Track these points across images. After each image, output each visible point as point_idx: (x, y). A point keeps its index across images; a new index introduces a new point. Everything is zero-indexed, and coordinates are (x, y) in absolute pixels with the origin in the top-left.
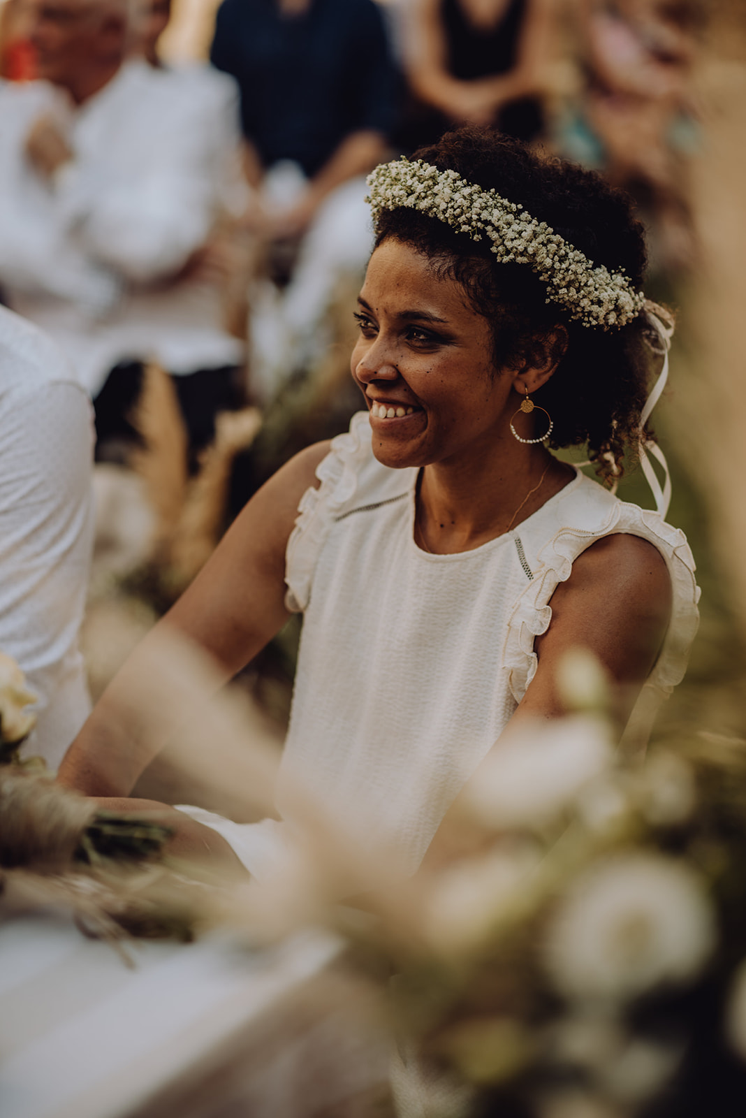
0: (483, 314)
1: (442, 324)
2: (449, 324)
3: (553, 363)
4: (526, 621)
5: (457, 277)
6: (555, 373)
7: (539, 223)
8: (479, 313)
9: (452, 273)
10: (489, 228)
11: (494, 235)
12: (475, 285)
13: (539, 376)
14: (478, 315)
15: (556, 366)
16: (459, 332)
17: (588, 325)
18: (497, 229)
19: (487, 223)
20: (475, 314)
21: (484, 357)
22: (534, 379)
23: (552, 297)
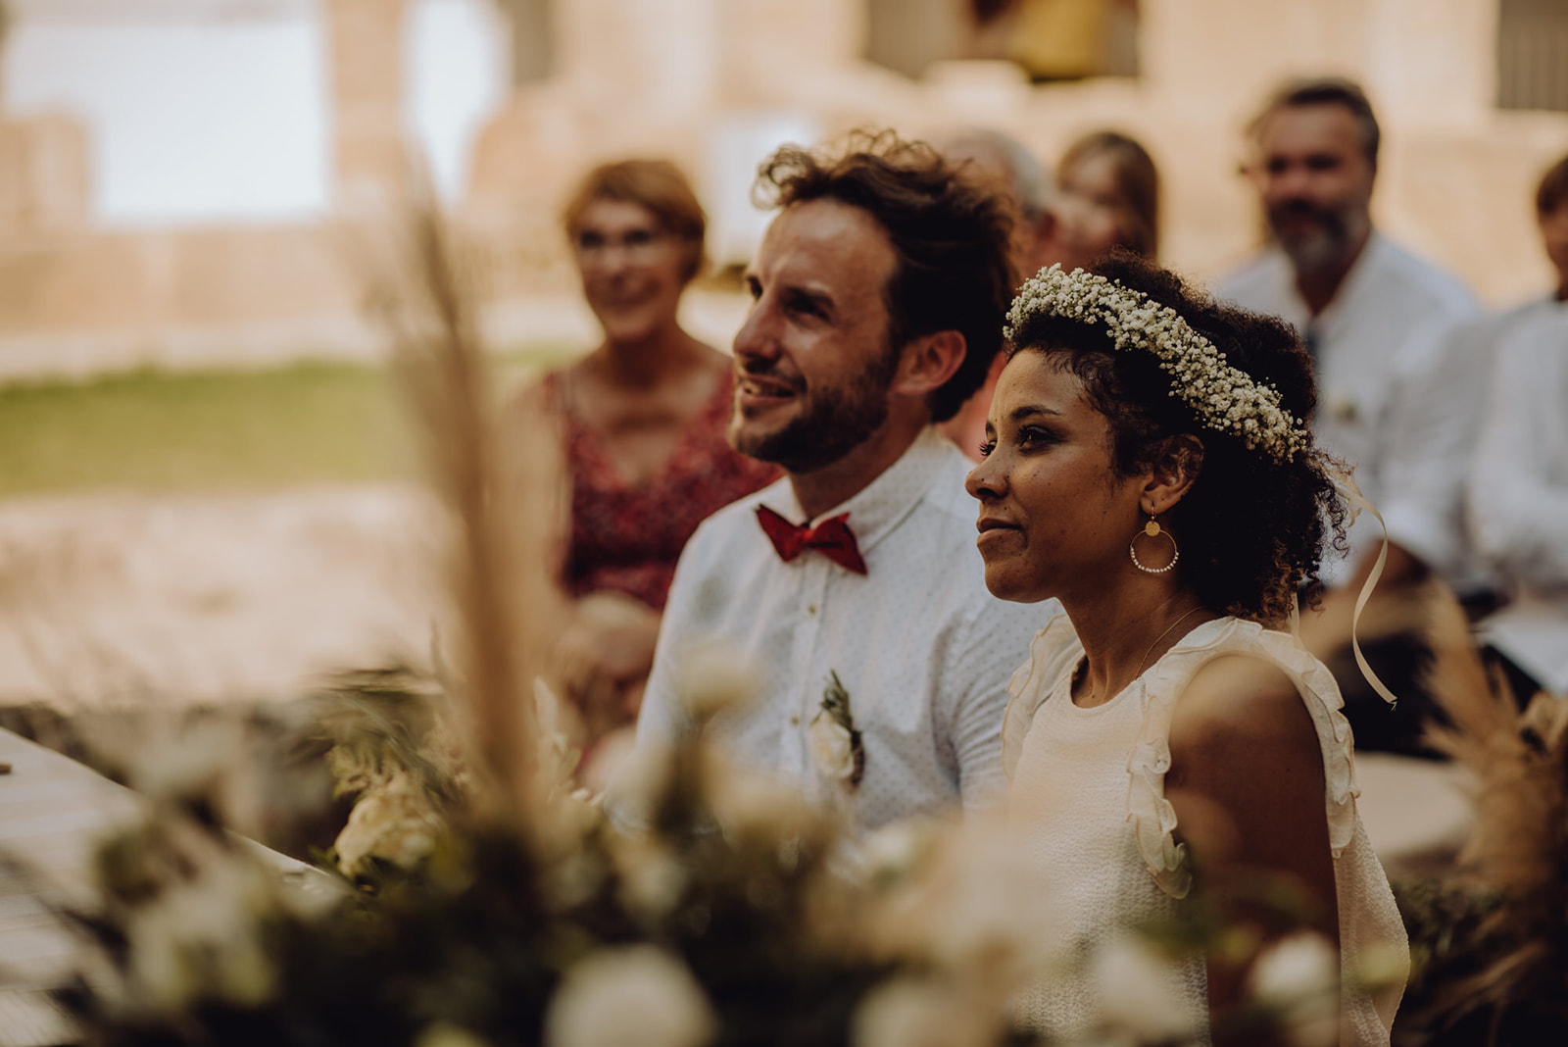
0: (1103, 411)
1: (1053, 416)
2: (1060, 417)
3: (1188, 478)
4: (1146, 764)
5: (1074, 370)
6: (1190, 491)
7: (1219, 353)
8: (1097, 408)
9: (1070, 367)
10: (1108, 313)
11: (1111, 320)
12: (1094, 379)
13: (1168, 494)
14: (1096, 411)
15: (1191, 482)
16: (1073, 427)
17: (1221, 428)
18: (1116, 314)
19: (1104, 308)
20: (1092, 409)
21: (1103, 459)
22: (1164, 497)
23: (1177, 391)
